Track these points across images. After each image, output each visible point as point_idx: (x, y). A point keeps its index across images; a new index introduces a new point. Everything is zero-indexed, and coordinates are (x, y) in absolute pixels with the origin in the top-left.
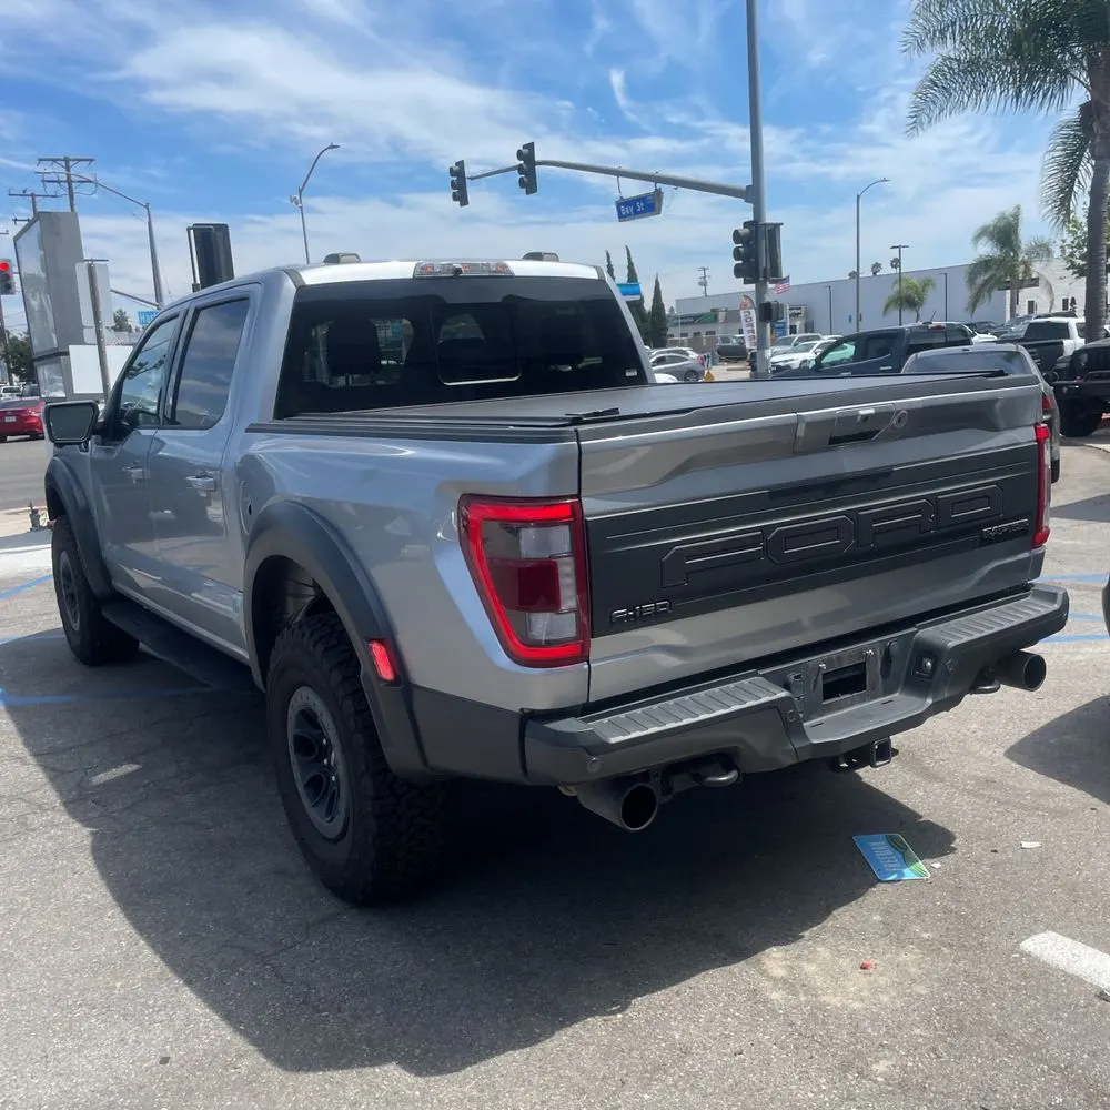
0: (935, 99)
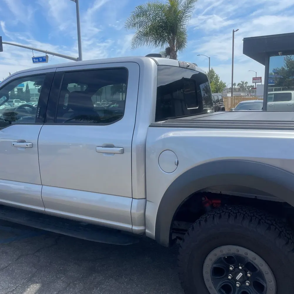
0: (138, 41)
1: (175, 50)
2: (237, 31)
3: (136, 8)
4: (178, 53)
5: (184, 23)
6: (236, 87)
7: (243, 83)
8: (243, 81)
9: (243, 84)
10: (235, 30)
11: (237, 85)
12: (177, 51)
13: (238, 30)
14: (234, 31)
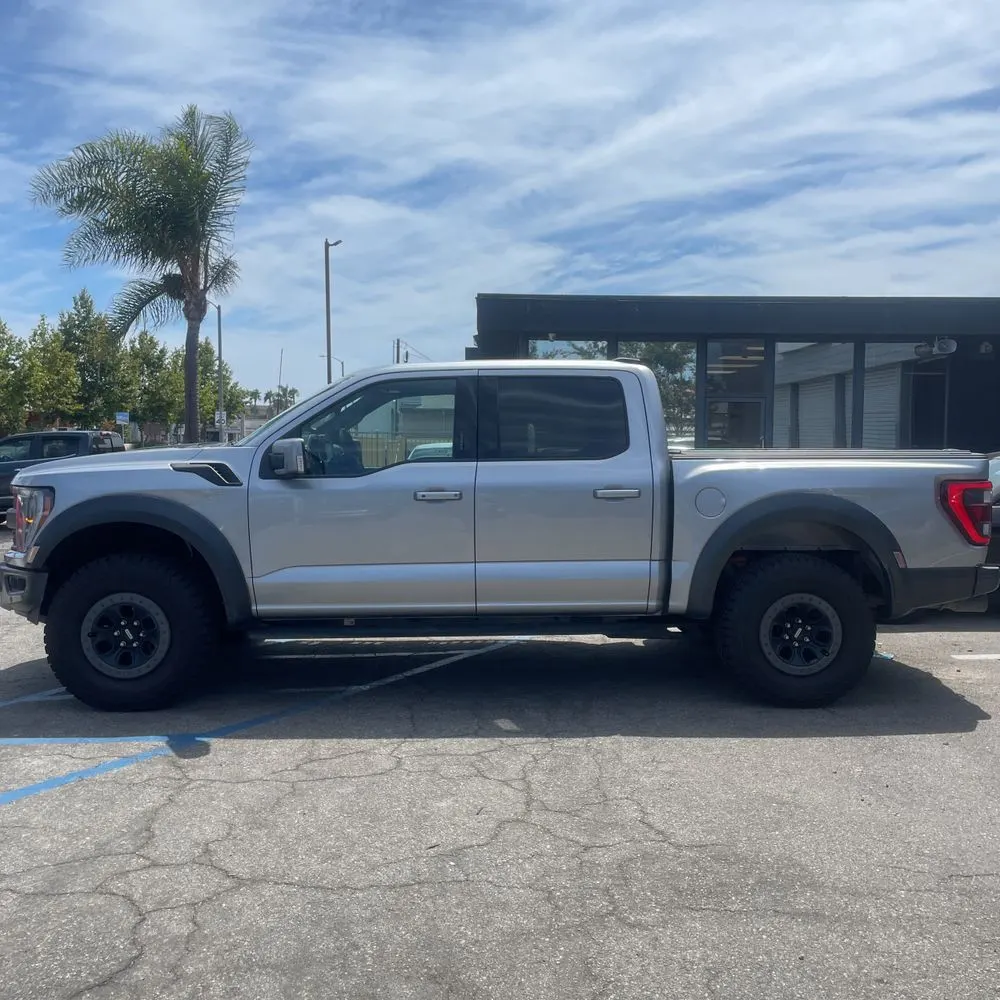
1: (201, 287)
2: (336, 244)
3: (78, 148)
4: (210, 296)
5: (227, 210)
6: (260, 403)
7: (285, 390)
8: (285, 386)
9: (285, 394)
10: (331, 242)
11: (262, 396)
12: (206, 289)
13: (340, 241)
14: (327, 245)
